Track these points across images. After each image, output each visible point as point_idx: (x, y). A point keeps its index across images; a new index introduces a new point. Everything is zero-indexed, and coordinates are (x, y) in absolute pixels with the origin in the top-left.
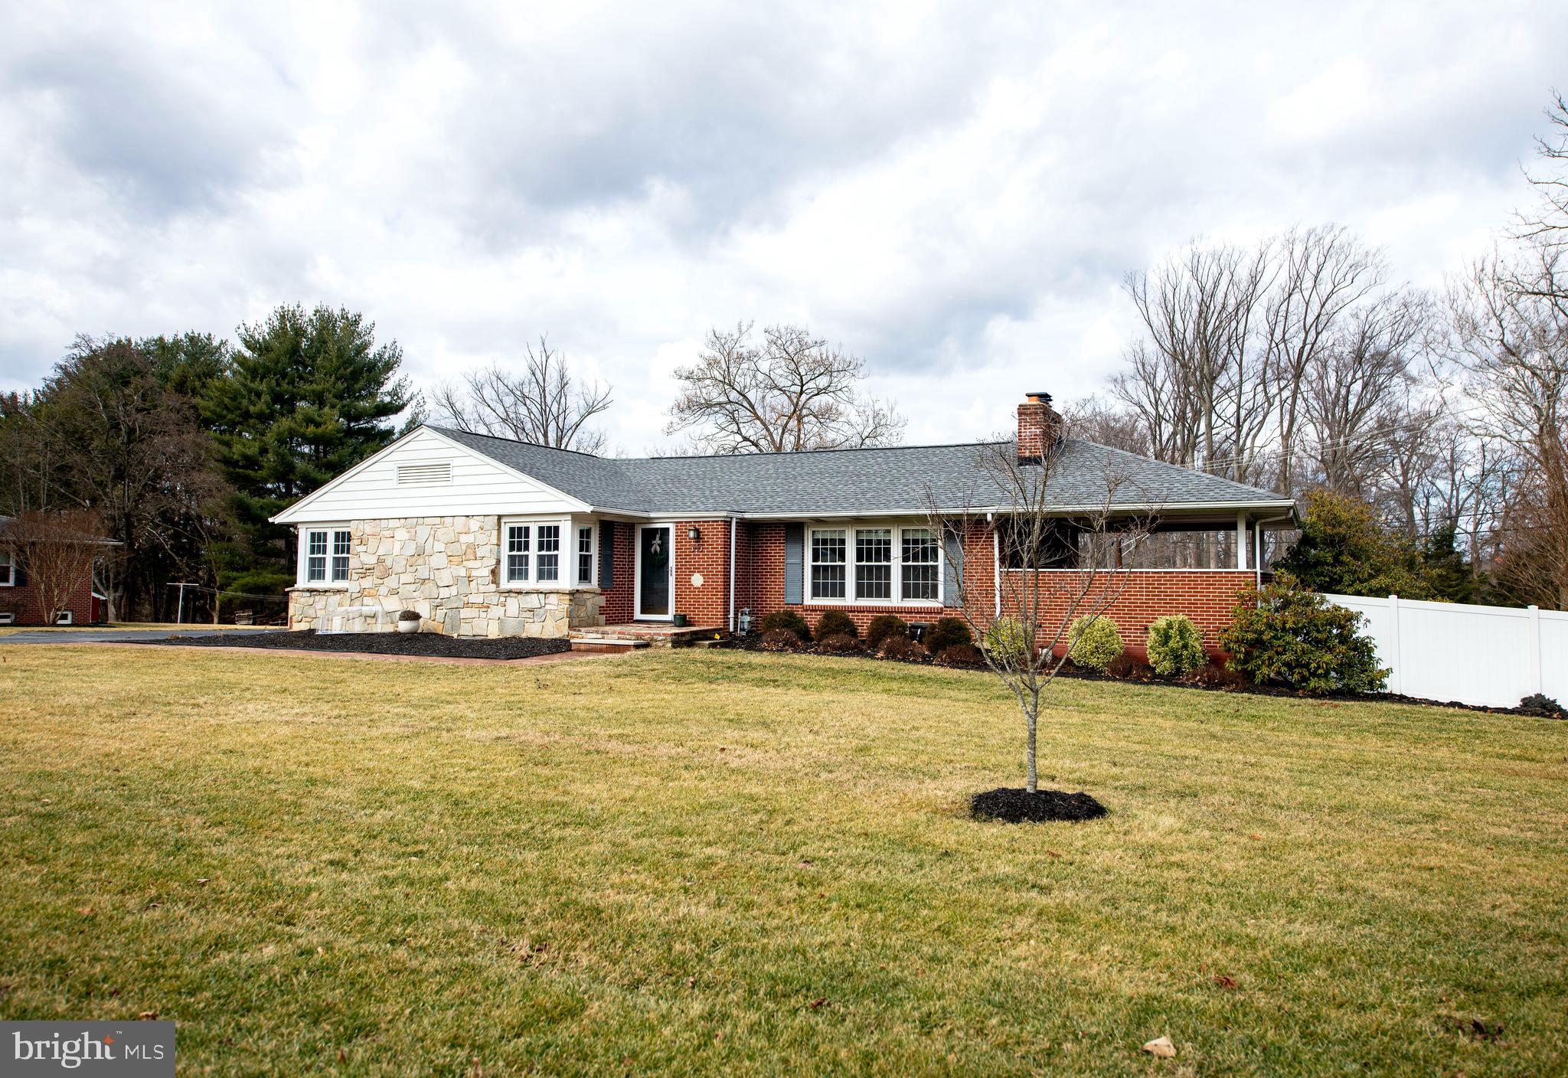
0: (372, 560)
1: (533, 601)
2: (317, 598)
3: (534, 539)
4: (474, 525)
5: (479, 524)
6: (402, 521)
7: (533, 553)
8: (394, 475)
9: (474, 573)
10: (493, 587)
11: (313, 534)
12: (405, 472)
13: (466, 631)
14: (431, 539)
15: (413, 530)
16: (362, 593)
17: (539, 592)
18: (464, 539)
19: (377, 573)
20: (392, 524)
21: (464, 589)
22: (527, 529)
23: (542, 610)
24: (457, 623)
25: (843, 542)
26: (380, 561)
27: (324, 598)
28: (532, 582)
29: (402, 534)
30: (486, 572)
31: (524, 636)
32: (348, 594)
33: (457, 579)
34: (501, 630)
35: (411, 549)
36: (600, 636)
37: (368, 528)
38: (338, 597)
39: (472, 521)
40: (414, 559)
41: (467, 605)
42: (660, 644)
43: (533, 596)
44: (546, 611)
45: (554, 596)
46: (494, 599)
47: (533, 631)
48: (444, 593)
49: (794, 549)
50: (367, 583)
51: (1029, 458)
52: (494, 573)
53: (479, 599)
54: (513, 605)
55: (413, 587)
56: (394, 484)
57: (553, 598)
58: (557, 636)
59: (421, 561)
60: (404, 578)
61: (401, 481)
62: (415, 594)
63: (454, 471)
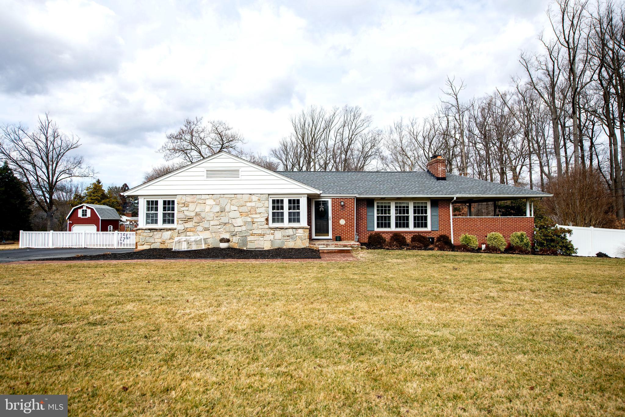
0: (193, 214)
1: (290, 232)
2: (155, 233)
3: (286, 205)
4: (254, 198)
5: (258, 198)
6: (211, 196)
7: (286, 211)
8: (205, 174)
9: (255, 220)
10: (267, 226)
11: (148, 202)
12: (211, 173)
13: (251, 246)
14: (229, 204)
15: (218, 200)
16: (186, 230)
17: (293, 228)
18: (249, 204)
19: (195, 220)
20: (203, 197)
21: (250, 227)
22: (282, 201)
23: (295, 236)
24: (245, 242)
25: (389, 207)
26: (197, 214)
27: (161, 233)
28: (286, 223)
29: (210, 202)
30: (263, 219)
31: (285, 247)
32: (176, 231)
33: (246, 223)
34: (272, 246)
35: (217, 209)
36: (325, 246)
37: (189, 199)
38: (169, 232)
39: (253, 197)
40: (219, 214)
41: (252, 235)
42: (356, 249)
43: (289, 230)
44: (296, 236)
45: (301, 229)
46: (268, 231)
47: (290, 244)
48: (237, 229)
49: (370, 209)
50: (189, 225)
51: (441, 177)
52: (267, 220)
53: (260, 232)
54: (278, 234)
55: (219, 227)
56: (205, 178)
57: (300, 231)
58: (303, 247)
59: (223, 214)
60: (212, 223)
61: (207, 177)
62: (220, 230)
63: (241, 173)
